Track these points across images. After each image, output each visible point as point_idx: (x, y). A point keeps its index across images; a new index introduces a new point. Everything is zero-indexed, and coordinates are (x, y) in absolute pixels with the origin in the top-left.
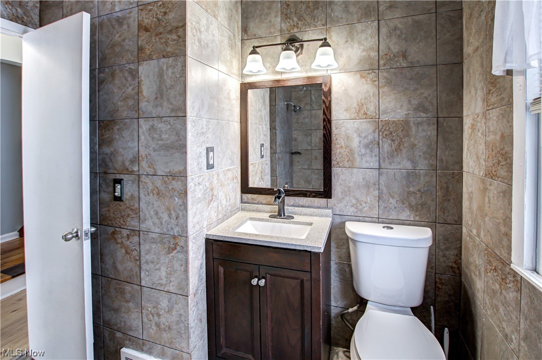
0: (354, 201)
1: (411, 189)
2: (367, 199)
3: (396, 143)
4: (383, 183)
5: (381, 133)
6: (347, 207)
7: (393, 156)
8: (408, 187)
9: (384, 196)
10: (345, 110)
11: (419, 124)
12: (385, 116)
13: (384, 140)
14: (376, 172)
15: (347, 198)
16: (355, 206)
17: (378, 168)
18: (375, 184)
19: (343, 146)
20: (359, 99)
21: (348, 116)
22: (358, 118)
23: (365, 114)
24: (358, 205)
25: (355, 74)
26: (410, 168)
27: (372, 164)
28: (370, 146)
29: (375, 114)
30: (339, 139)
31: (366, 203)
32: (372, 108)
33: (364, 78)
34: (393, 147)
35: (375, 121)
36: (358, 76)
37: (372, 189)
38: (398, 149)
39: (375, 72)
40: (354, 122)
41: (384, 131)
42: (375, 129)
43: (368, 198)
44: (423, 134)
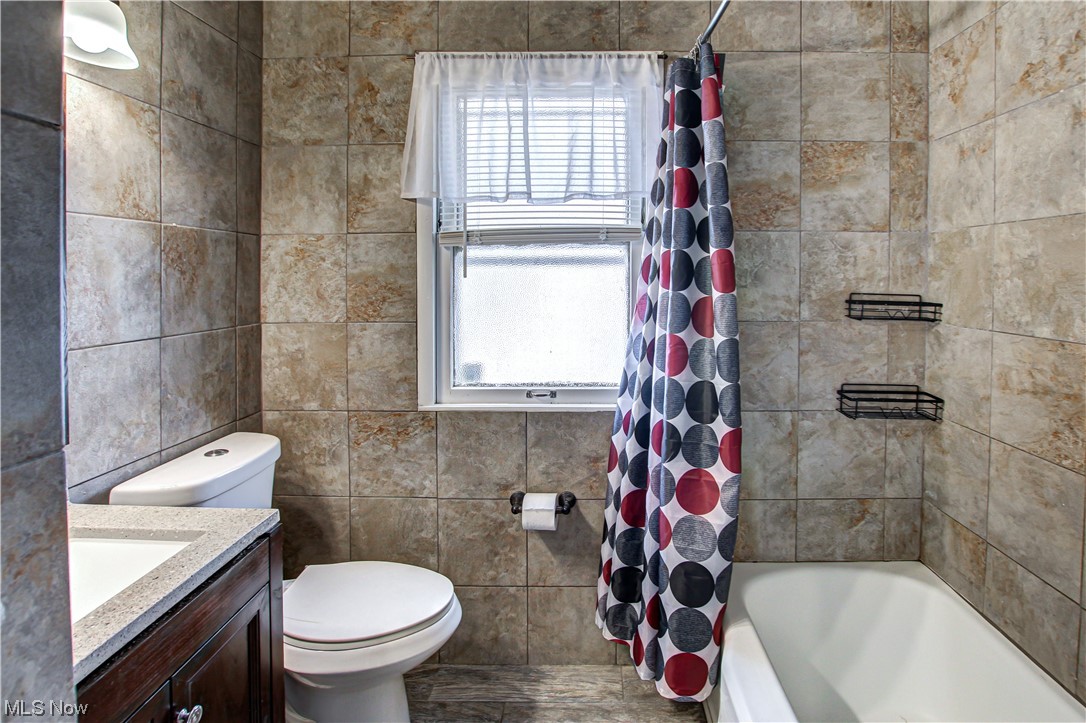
0: (114, 431)
1: (208, 370)
2: (139, 416)
3: (188, 276)
4: (167, 369)
5: (164, 257)
6: (100, 454)
7: (182, 306)
8: (203, 366)
9: (169, 396)
10: (93, 188)
11: (217, 241)
12: (171, 217)
13: (169, 270)
14: (154, 345)
15: (99, 429)
16: (116, 443)
17: (159, 335)
18: (153, 375)
19: (89, 287)
20: (125, 167)
21: (100, 206)
22: (121, 214)
23: (137, 206)
24: (123, 437)
25: (116, 99)
26: (205, 328)
27: (149, 328)
28: (146, 287)
29: (154, 211)
30: (78, 266)
31: (138, 425)
32: (149, 196)
33: (134, 116)
34: (183, 287)
35: (155, 228)
36: (122, 108)
37: (148, 388)
38: (189, 293)
39: (153, 112)
40: (115, 223)
41: (169, 252)
42: (155, 246)
43: (143, 411)
44: (221, 259)
